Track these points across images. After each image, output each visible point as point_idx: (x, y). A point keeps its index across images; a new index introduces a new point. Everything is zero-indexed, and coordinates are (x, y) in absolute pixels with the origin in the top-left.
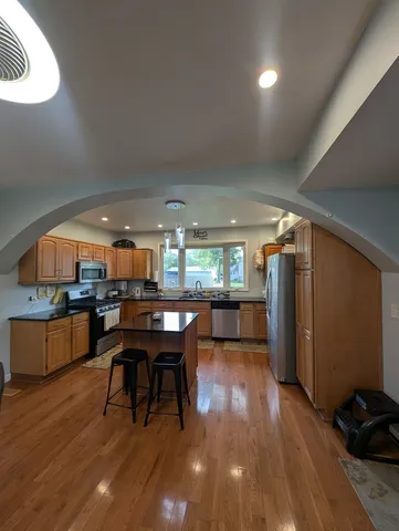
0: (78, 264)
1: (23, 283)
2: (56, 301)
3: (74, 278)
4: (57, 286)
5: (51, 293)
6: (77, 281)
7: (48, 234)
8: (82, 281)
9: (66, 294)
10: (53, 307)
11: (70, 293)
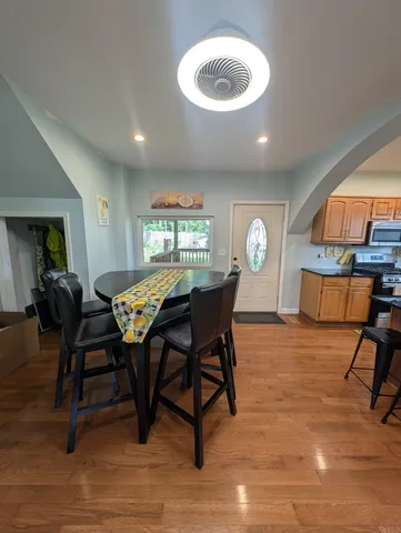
0: (370, 224)
1: (314, 242)
2: (342, 262)
3: (363, 240)
4: (346, 246)
5: (338, 252)
6: (366, 243)
7: (333, 194)
8: (372, 244)
9: (354, 256)
10: (339, 267)
11: (358, 255)
